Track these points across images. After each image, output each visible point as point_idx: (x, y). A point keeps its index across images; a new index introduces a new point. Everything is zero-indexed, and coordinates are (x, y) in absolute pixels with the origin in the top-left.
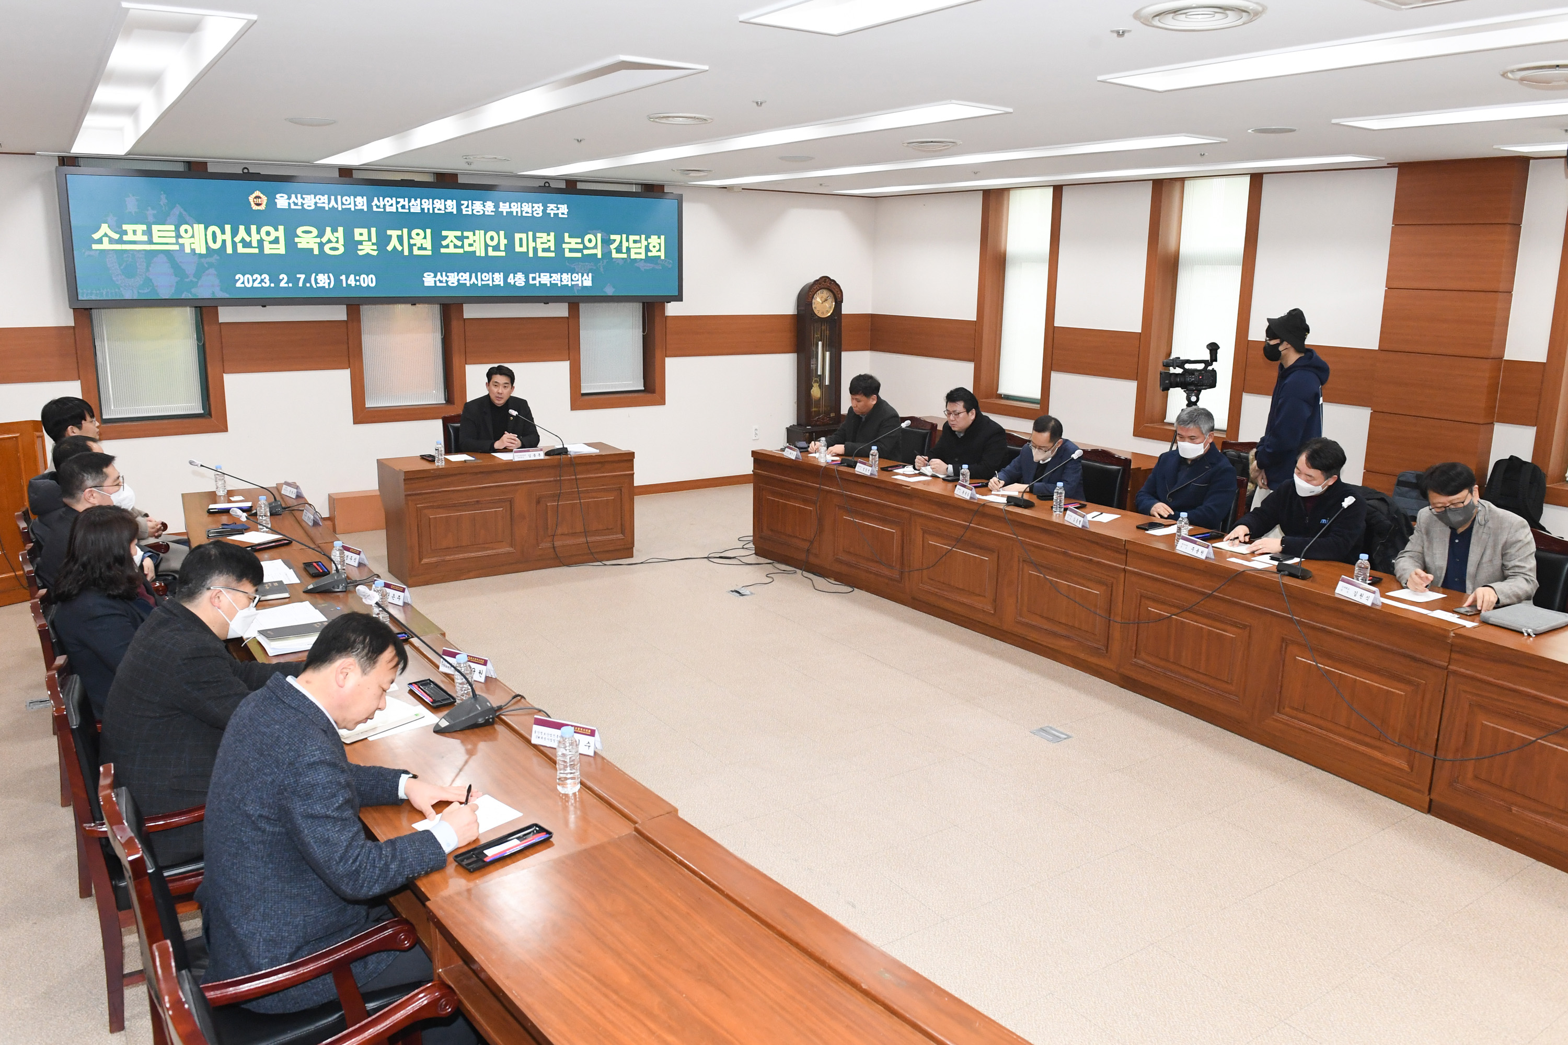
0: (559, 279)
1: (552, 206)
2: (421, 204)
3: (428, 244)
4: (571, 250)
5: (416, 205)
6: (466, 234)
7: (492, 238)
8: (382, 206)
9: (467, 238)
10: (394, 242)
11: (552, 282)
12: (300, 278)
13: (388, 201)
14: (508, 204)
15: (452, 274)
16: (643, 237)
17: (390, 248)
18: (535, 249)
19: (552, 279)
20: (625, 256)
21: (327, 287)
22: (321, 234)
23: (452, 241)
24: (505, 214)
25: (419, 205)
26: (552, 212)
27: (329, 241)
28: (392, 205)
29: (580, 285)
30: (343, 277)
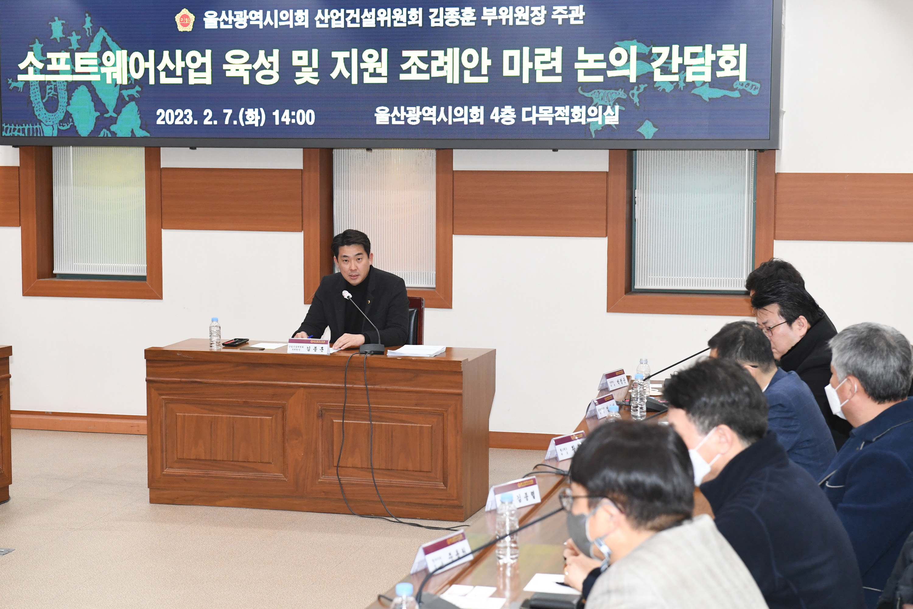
0: (568, 114)
1: (560, 9)
2: (377, 16)
3: (383, 69)
4: (588, 72)
5: (369, 17)
6: (434, 53)
7: (470, 58)
8: (326, 21)
9: (436, 58)
10: (340, 66)
11: (557, 119)
12: (227, 114)
13: (335, 14)
14: (494, 9)
15: (413, 109)
16: (709, 47)
17: (334, 75)
18: (532, 72)
19: (556, 115)
20: (676, 78)
21: (257, 125)
22: (253, 60)
23: (414, 64)
24: (489, 24)
25: (374, 17)
26: (560, 18)
27: (262, 67)
28: (339, 19)
29: (600, 123)
30: (276, 113)
